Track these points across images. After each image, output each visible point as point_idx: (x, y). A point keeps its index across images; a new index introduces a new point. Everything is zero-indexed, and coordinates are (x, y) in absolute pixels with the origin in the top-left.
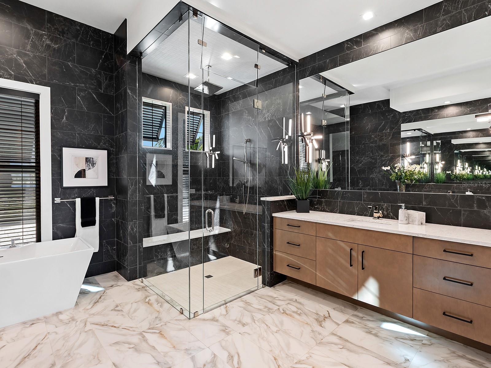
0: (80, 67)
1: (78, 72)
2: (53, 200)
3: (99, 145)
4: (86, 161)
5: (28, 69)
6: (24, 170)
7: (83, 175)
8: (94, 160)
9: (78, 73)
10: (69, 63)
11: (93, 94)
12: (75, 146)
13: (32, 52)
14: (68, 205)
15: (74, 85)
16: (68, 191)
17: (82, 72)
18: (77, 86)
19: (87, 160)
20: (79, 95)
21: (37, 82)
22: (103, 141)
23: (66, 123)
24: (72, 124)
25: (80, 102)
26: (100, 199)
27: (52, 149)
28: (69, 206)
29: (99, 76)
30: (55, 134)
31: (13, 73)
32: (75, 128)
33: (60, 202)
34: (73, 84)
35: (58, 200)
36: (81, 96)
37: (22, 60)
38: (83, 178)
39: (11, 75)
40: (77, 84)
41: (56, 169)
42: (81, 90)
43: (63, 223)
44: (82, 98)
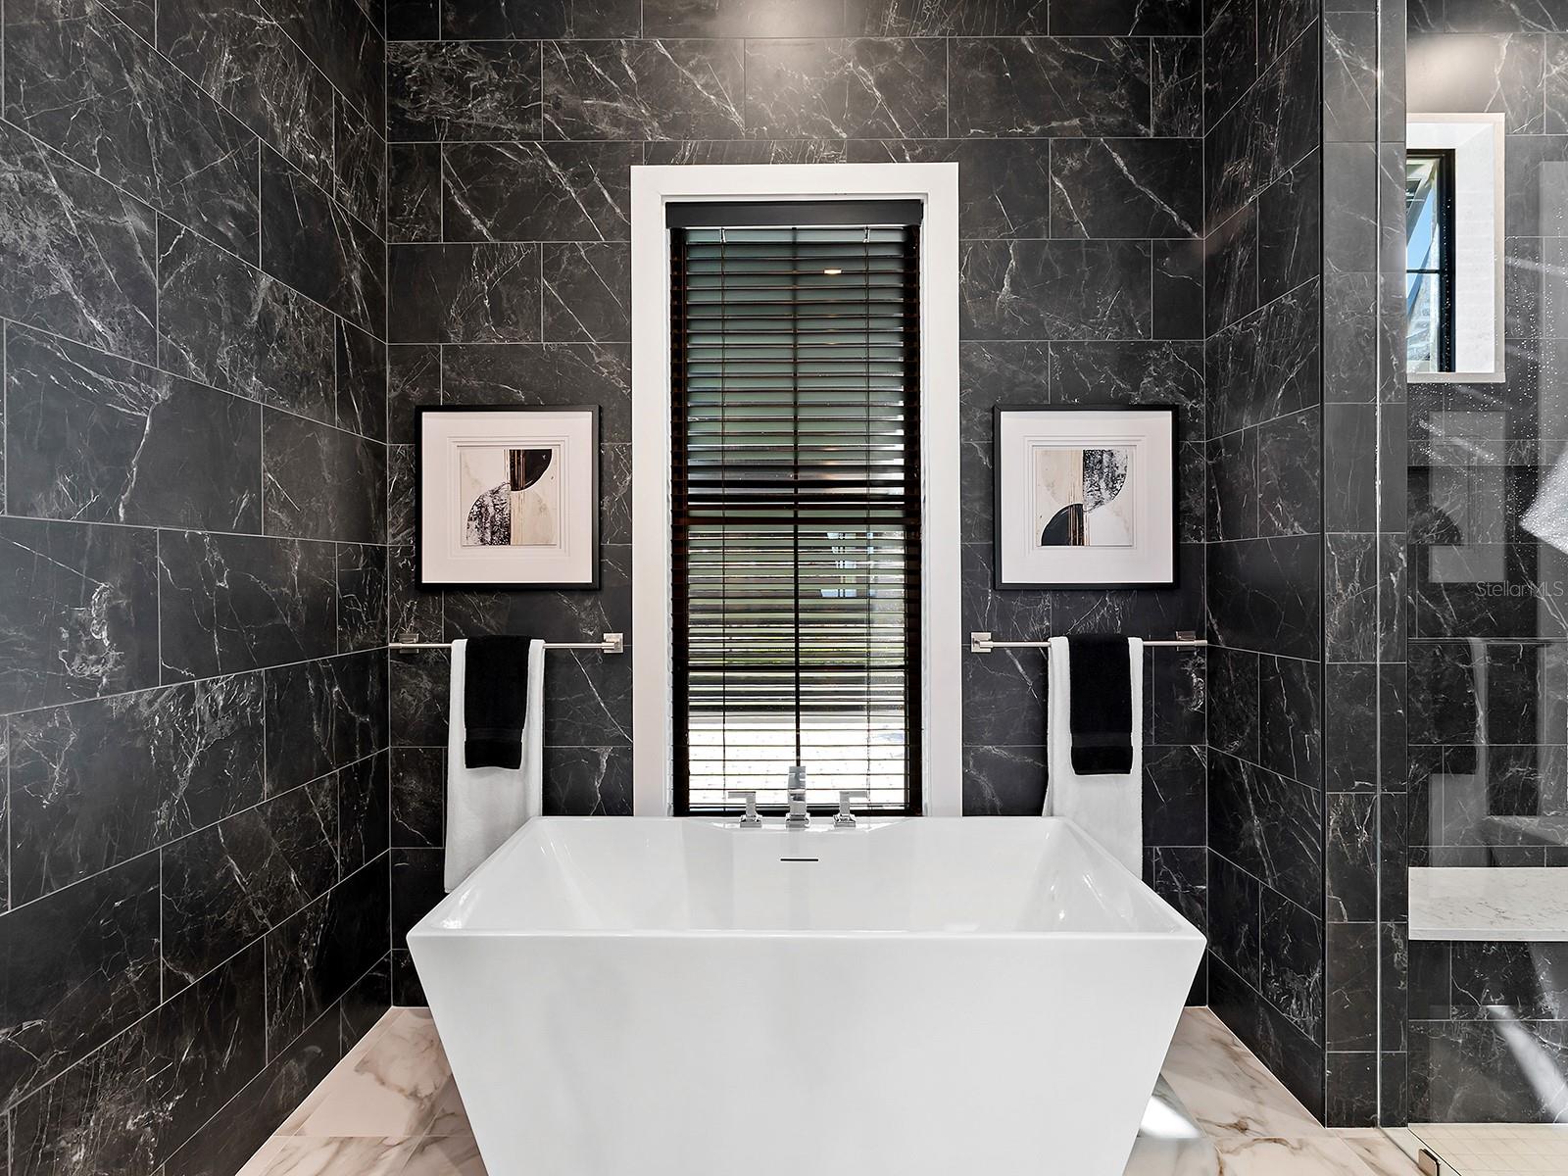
0: (1065, 42)
1: (1055, 68)
2: (967, 640)
3: (1136, 388)
4: (1086, 467)
5: (889, 107)
6: (874, 514)
7: (1075, 532)
8: (1118, 459)
9: (1055, 73)
10: (1024, 40)
11: (1115, 155)
12: (1045, 402)
13: (903, 33)
14: (1017, 663)
15: (1042, 132)
16: (1017, 603)
17: (1071, 62)
18: (1051, 132)
19: (1093, 463)
20: (1058, 172)
21: (917, 152)
22: (1152, 368)
23: (1010, 304)
24: (1034, 306)
25: (1064, 201)
26: (1144, 646)
27: (964, 422)
28: (1020, 667)
29: (1139, 62)
30: (973, 357)
31: (844, 135)
32: (1045, 323)
33: (989, 651)
34: (1036, 129)
35: (984, 642)
36: (1066, 172)
37: (872, 74)
38: (1075, 544)
39: (838, 144)
40: (1054, 124)
41: (977, 506)
42: (1066, 148)
43: (998, 741)
44: (1074, 180)
